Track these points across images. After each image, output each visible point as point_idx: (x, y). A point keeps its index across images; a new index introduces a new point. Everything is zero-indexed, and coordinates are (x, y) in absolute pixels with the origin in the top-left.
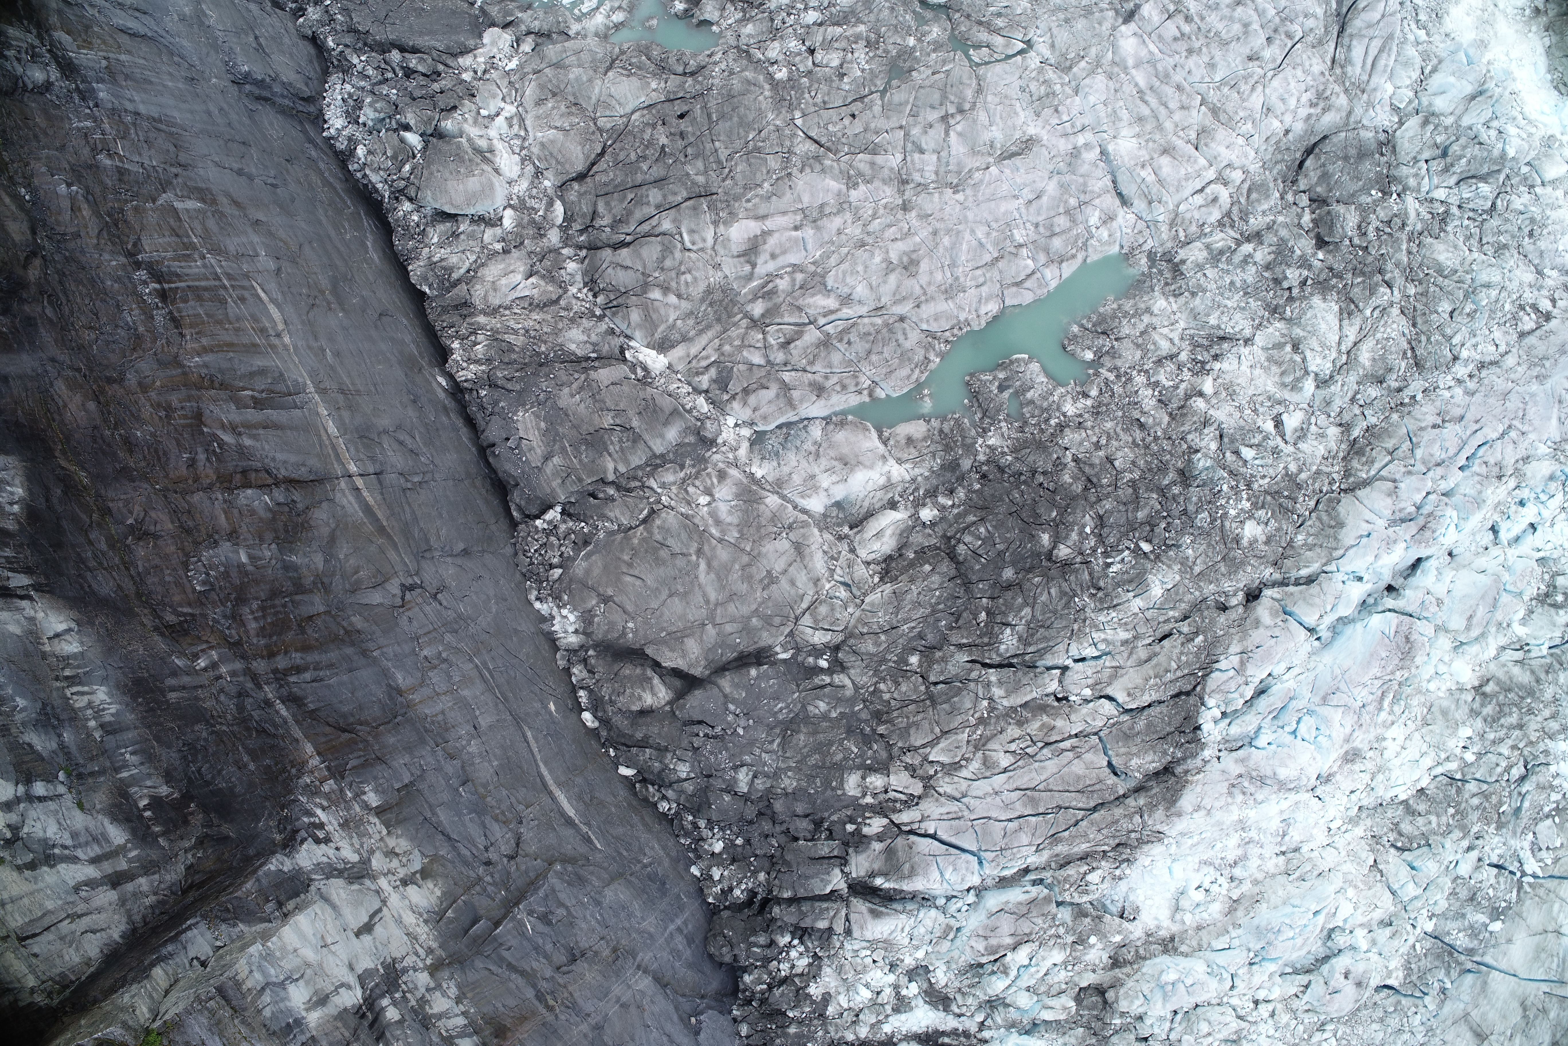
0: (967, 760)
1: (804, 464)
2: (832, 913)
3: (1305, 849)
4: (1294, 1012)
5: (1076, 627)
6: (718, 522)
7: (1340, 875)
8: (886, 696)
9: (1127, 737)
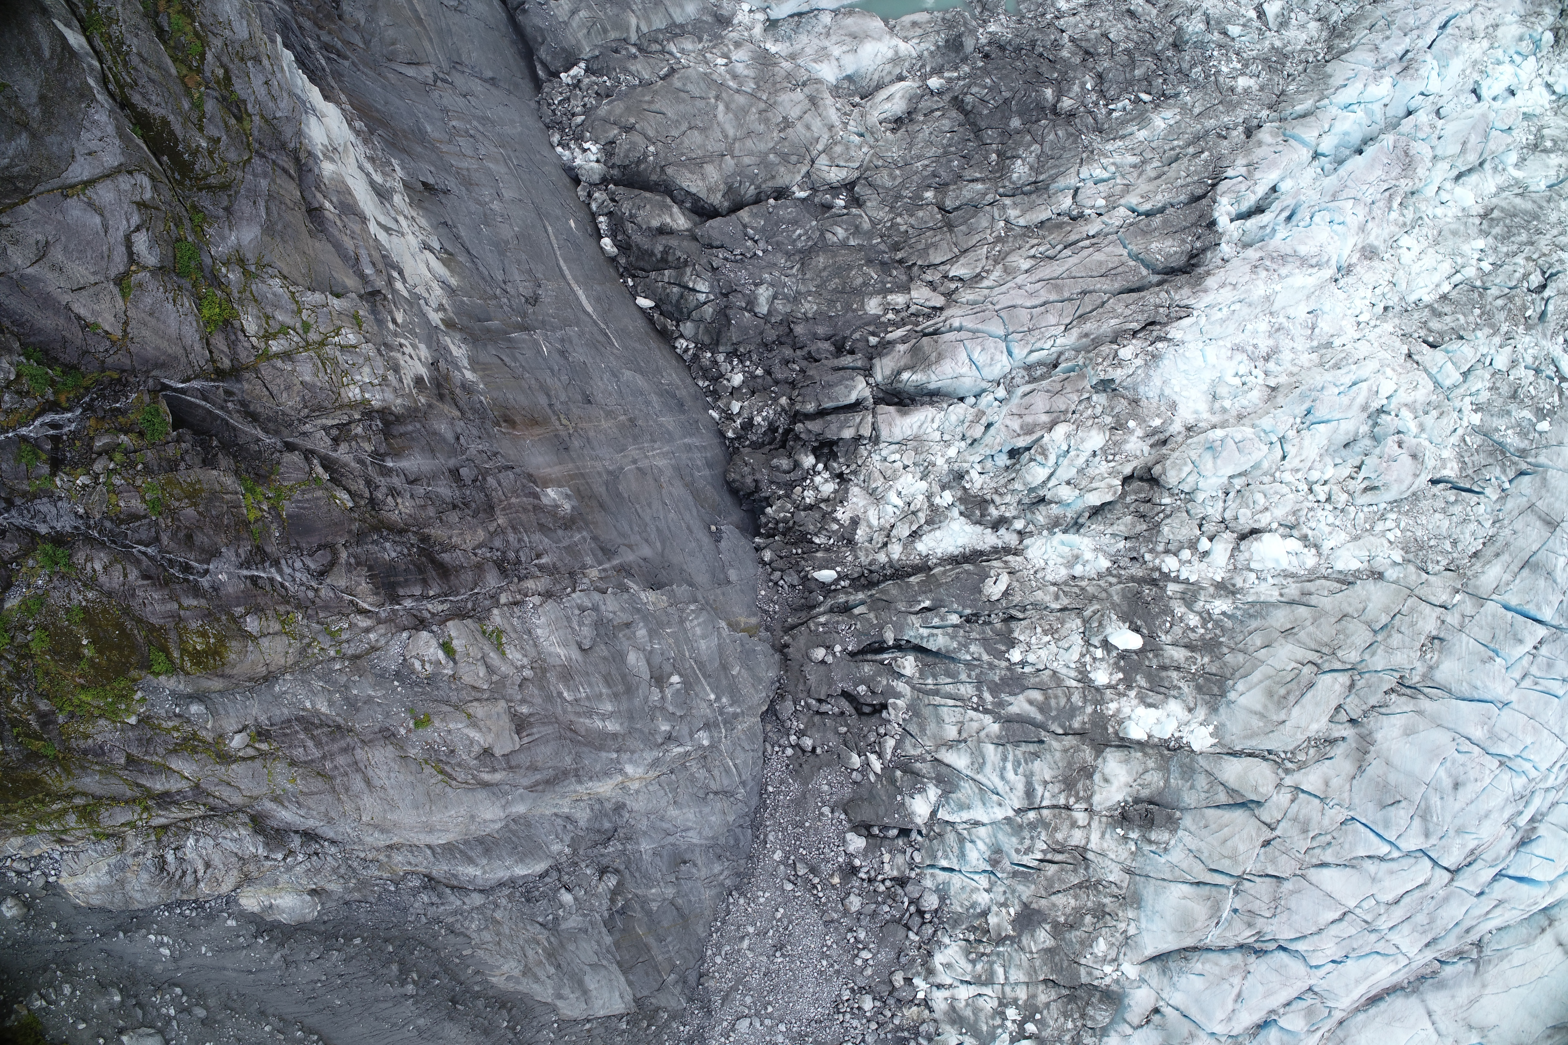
0: (987, 272)
1: (816, 41)
2: (858, 420)
3: (1337, 342)
4: (1351, 494)
5: (1084, 155)
6: (735, 77)
7: (1376, 361)
8: (903, 228)
9: (1144, 233)
